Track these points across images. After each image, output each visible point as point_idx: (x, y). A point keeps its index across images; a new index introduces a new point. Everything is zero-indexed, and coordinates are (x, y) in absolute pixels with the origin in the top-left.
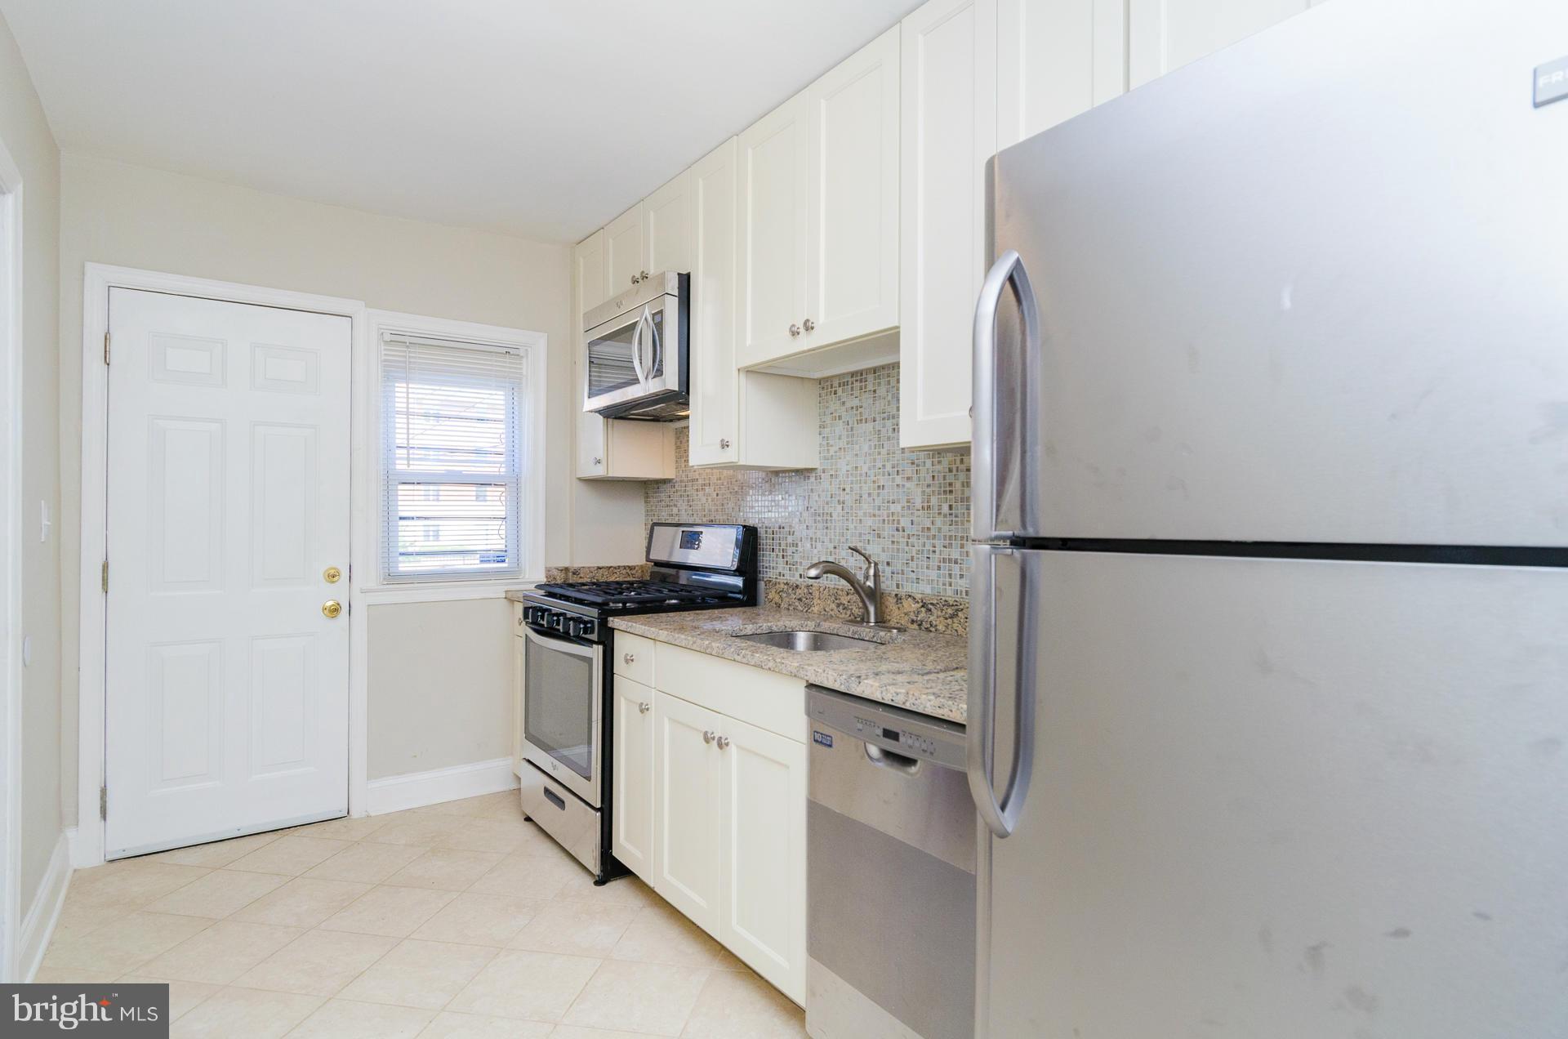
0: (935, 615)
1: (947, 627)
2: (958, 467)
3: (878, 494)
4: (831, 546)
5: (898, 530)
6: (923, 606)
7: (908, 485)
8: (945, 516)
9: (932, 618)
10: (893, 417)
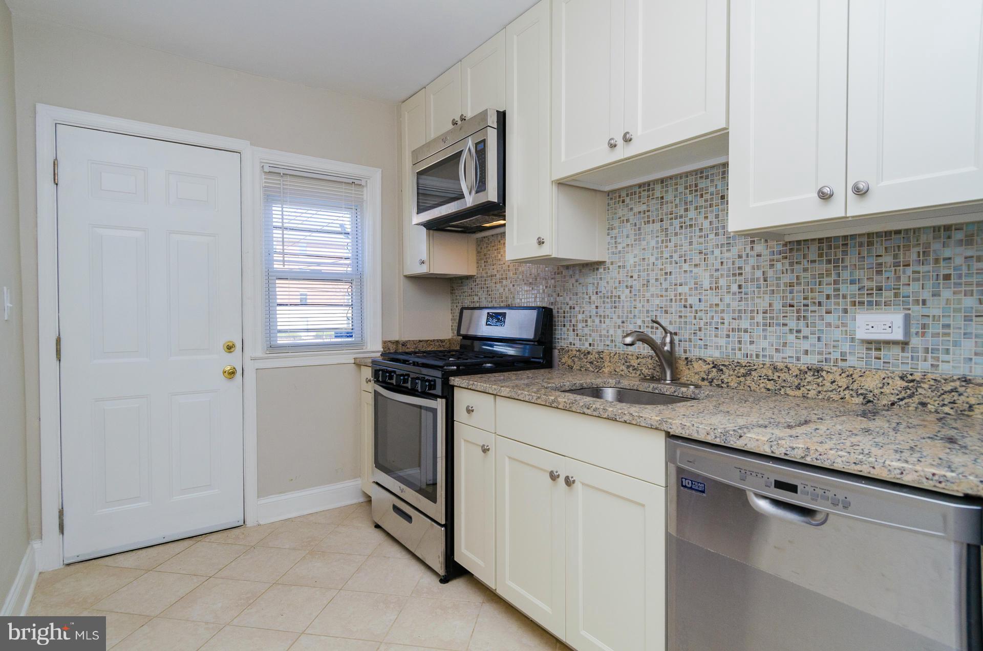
0: (727, 373)
1: (739, 383)
2: (748, 254)
3: (666, 279)
4: (619, 322)
5: (685, 307)
6: (713, 367)
7: (695, 270)
8: (734, 294)
9: (723, 377)
10: (681, 217)
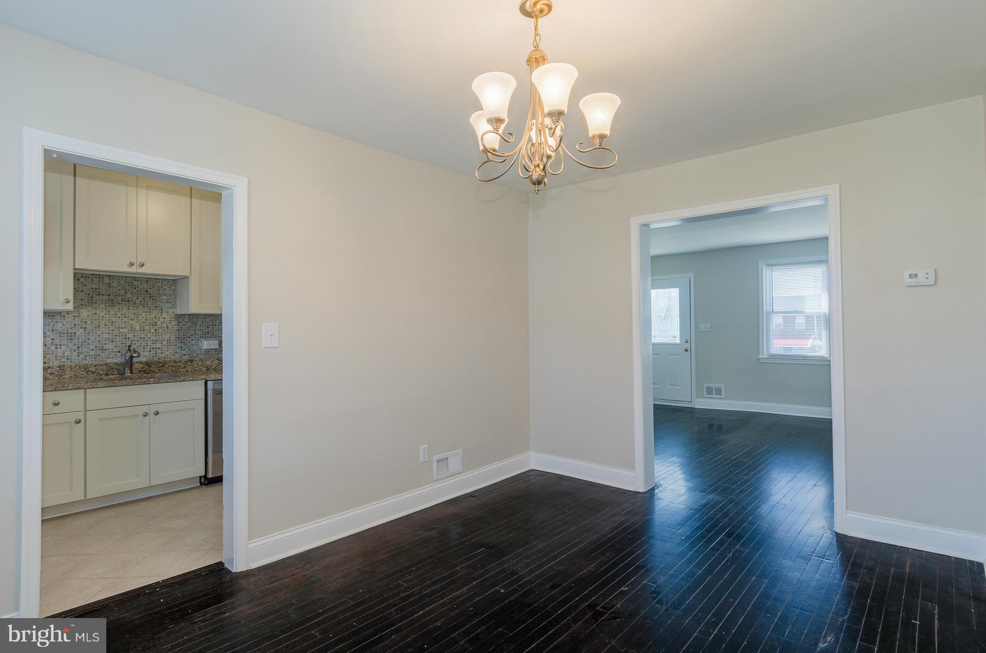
0: (153, 367)
1: (159, 370)
5: (125, 339)
6: (146, 365)
8: (153, 333)
9: (151, 368)
10: (122, 296)
